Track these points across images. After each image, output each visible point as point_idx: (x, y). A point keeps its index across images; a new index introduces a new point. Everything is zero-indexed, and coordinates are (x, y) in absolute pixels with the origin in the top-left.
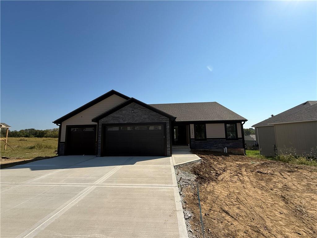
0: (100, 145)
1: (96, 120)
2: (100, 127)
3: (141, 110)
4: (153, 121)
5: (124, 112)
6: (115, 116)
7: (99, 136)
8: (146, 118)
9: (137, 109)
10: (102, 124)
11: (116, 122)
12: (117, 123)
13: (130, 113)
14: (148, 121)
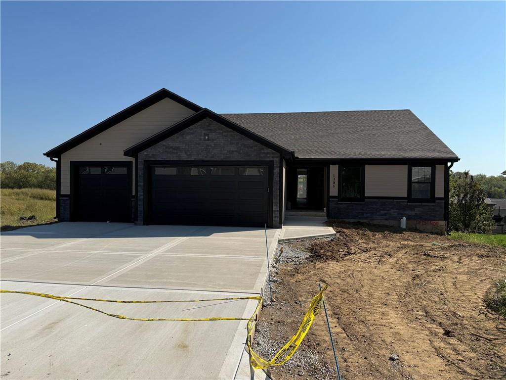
0: (141, 203)
1: (132, 152)
2: (141, 166)
3: (224, 134)
4: (247, 158)
5: (188, 138)
6: (171, 146)
7: (139, 184)
8: (233, 151)
9: (215, 132)
10: (144, 161)
11: (173, 158)
12: (175, 159)
13: (200, 139)
14: (236, 157)
